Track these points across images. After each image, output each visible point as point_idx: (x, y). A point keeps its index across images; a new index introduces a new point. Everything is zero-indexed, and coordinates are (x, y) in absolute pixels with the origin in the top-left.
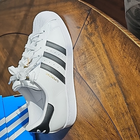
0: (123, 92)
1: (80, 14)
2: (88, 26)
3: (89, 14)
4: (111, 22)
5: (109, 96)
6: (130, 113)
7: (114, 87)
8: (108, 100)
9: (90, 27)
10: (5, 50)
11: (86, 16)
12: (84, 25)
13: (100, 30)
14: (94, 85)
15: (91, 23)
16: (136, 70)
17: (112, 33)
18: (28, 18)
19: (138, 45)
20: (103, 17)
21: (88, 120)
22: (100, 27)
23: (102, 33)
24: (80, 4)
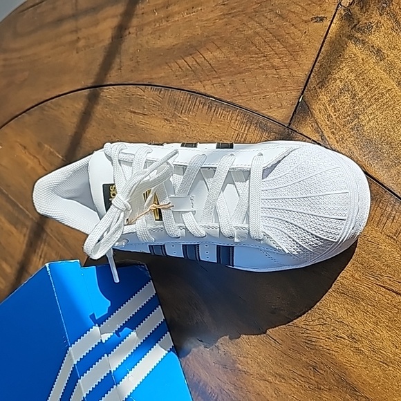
10: (46, 146)
12: (337, 10)
13: (397, 11)
14: (394, 171)
18: (130, 33)
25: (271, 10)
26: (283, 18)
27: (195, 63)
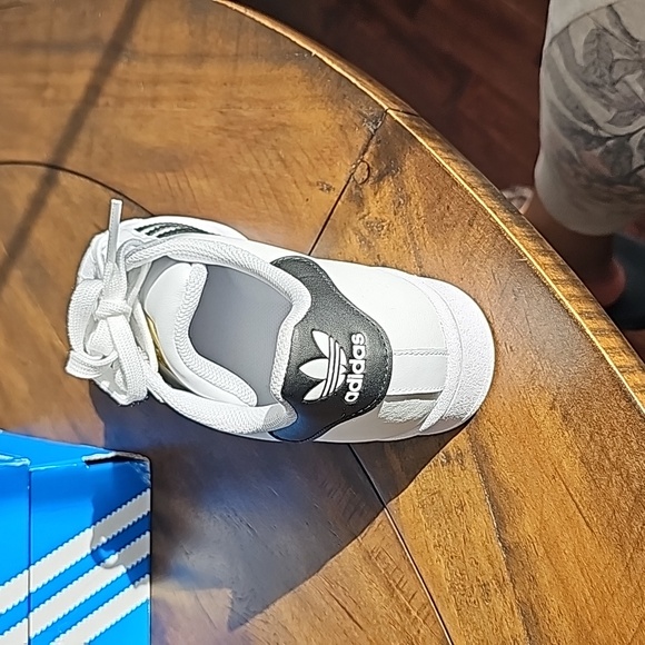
0: (491, 494)
1: (337, 130)
2: (367, 186)
3: (373, 136)
4: (466, 186)
5: (433, 503)
6: (514, 587)
7: (457, 468)
8: (428, 520)
9: (375, 194)
11: (360, 142)
12: (348, 182)
13: (414, 216)
15: (380, 178)
16: (551, 409)
17: (464, 236)
18: (107, 104)
19: (567, 302)
20: (432, 159)
21: (339, 595)
22: (415, 199)
23: (422, 228)
24: (339, 86)
25: (274, 148)
26: (286, 167)
27: (176, 186)
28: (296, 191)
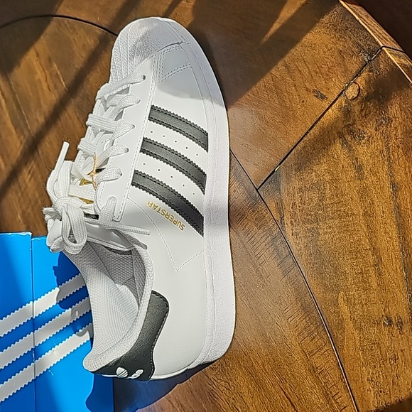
2: (355, 103)
3: (366, 64)
5: (372, 350)
7: (396, 331)
9: (362, 110)
10: (55, 65)
11: (354, 67)
12: (339, 96)
13: (393, 136)
14: (329, 296)
15: (368, 99)
21: (286, 388)
22: (395, 123)
23: (398, 147)
24: (343, 19)
28: (295, 92)
